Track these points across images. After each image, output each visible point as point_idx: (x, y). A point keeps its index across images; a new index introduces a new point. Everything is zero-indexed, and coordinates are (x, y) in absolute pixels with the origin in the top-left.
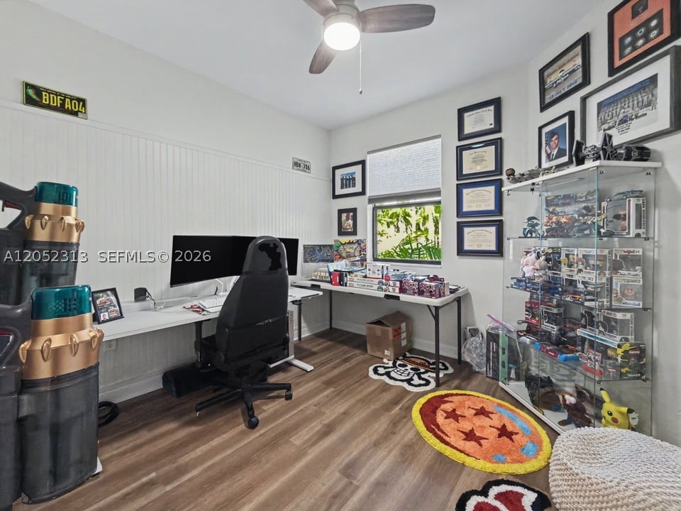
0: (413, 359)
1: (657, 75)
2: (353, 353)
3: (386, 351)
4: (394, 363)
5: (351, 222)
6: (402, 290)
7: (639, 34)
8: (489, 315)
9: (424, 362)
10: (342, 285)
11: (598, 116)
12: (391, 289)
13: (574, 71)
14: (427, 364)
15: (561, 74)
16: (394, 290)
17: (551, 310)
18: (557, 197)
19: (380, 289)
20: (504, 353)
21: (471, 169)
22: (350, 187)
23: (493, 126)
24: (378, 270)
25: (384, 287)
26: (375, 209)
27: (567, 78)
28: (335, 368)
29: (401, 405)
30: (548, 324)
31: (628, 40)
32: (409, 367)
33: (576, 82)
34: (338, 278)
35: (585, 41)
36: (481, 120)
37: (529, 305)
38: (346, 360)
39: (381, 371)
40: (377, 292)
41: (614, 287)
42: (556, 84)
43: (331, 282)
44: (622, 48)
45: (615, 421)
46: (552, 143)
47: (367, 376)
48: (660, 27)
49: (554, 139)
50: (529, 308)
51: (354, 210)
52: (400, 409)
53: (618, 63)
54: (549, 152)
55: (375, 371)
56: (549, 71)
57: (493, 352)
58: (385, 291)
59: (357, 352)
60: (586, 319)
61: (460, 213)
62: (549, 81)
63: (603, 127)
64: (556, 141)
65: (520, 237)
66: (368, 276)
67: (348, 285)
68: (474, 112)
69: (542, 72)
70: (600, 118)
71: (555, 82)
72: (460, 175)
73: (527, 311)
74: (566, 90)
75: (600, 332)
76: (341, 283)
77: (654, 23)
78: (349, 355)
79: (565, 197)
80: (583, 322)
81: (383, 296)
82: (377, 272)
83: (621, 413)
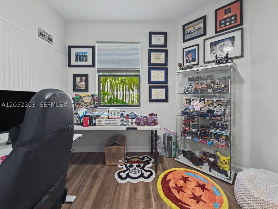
0: (133, 160)
1: (234, 36)
2: (96, 169)
3: (119, 161)
4: (126, 166)
5: (84, 83)
6: (138, 124)
7: (227, 21)
8: (164, 128)
9: (138, 159)
10: (92, 125)
11: (210, 48)
12: (130, 124)
13: (199, 29)
14: (141, 160)
15: (193, 29)
16: (132, 125)
17: (195, 123)
18: (193, 77)
19: (122, 125)
20: (174, 145)
21: (155, 61)
22: (83, 61)
23: (164, 44)
24: (118, 113)
25: (125, 123)
26: (99, 76)
27: (196, 31)
28: (91, 187)
29: (153, 197)
30: (194, 129)
31: (223, 22)
32: (135, 166)
33: (200, 33)
34: (88, 121)
35: (204, 18)
36: (159, 40)
37: (184, 122)
38: (95, 177)
39: (123, 175)
40: (121, 127)
41: (226, 112)
42: (191, 33)
43: (82, 124)
44: (221, 24)
45: (226, 163)
46: (189, 56)
47: (118, 184)
48: (235, 20)
49: (190, 54)
50: (185, 123)
51: (87, 76)
52: (155, 200)
53: (219, 29)
54: (187, 59)
55: (120, 177)
56: (188, 26)
57: (170, 145)
58: (126, 126)
59: (98, 166)
60: (213, 126)
61: (150, 82)
62: (187, 31)
63: (212, 52)
64: (191, 55)
65: (182, 93)
66: (110, 117)
67: (97, 125)
68: (156, 35)
69: (184, 26)
70: (211, 48)
71: (191, 32)
72: (150, 64)
73: (183, 124)
74: (196, 36)
75: (220, 130)
76: (91, 124)
77: (233, 18)
78: (94, 171)
79: (197, 78)
80: (212, 127)
81: (126, 129)
82: (117, 114)
83: (228, 160)
